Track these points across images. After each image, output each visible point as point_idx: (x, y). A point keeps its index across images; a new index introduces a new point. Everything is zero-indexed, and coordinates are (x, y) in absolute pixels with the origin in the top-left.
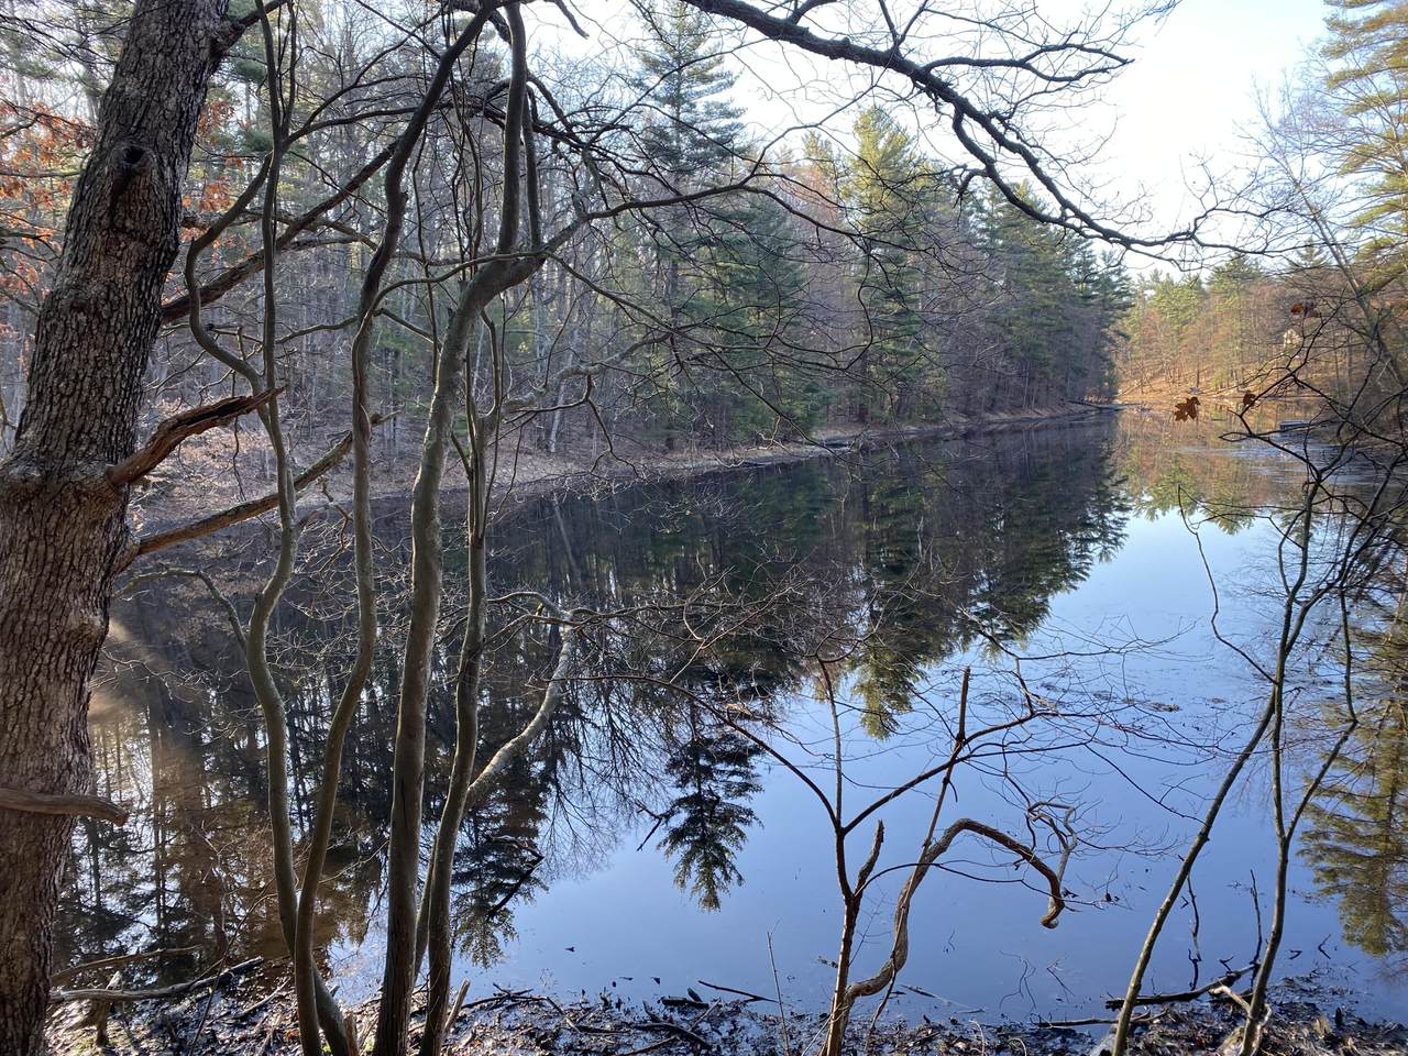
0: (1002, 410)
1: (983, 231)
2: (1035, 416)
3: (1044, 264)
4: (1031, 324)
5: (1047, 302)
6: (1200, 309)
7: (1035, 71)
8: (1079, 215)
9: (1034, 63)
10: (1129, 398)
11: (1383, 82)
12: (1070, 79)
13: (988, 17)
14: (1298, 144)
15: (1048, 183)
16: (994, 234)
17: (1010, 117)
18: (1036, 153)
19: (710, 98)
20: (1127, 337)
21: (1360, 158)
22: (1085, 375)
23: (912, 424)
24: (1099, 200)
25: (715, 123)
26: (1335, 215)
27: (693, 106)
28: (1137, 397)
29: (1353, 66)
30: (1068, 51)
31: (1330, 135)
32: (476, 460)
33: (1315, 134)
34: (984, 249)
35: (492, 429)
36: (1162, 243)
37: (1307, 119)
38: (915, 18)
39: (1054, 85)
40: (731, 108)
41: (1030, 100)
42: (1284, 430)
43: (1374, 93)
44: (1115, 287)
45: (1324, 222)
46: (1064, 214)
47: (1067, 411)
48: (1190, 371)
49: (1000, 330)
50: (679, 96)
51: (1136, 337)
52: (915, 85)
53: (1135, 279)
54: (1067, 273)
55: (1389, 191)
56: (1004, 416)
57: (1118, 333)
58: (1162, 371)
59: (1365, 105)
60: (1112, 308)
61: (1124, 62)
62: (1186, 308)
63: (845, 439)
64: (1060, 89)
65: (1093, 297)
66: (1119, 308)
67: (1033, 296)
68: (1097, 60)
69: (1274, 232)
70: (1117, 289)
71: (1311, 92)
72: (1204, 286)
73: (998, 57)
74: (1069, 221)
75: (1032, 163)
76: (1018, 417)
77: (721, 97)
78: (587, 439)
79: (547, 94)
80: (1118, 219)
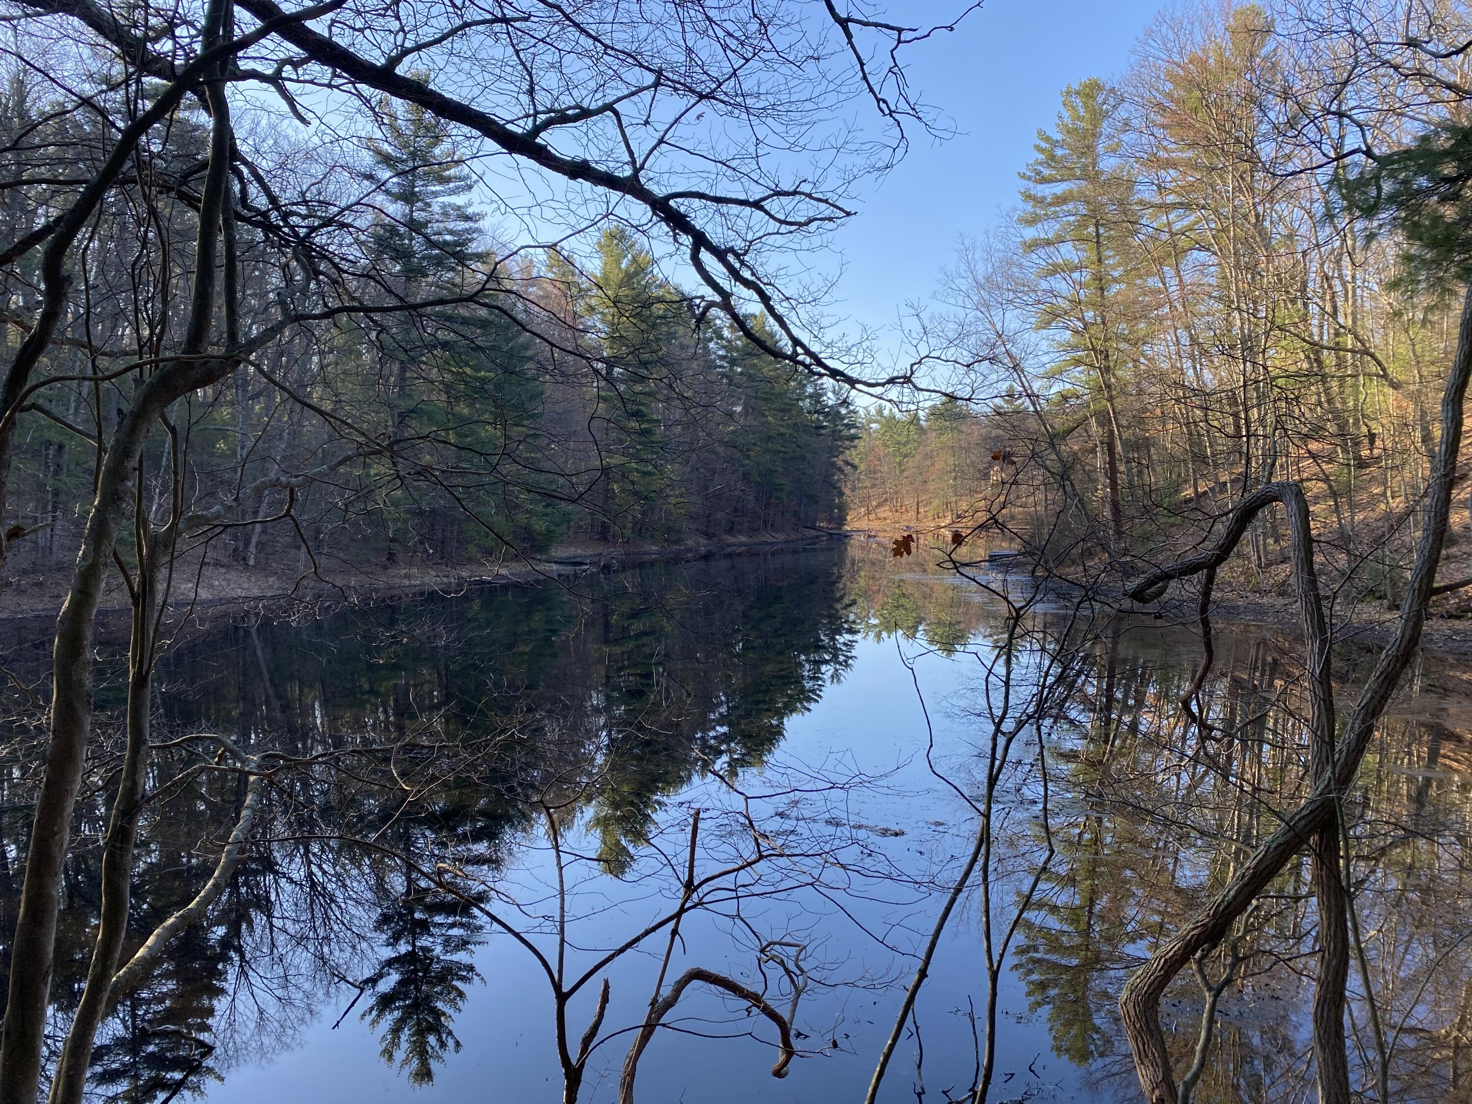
0: (740, 532)
1: (722, 358)
2: (771, 540)
3: (780, 394)
4: (767, 451)
5: (782, 430)
6: (919, 444)
7: (767, 213)
8: (808, 352)
9: (766, 204)
10: (856, 525)
11: (1068, 252)
12: (800, 224)
13: (723, 158)
14: (1000, 300)
15: (779, 319)
16: (733, 362)
17: (745, 254)
18: (769, 291)
19: (447, 199)
20: (855, 467)
21: (1052, 316)
22: (817, 502)
23: (654, 544)
24: (827, 339)
25: (451, 225)
26: (1030, 366)
27: (429, 205)
28: (864, 524)
29: (1043, 236)
30: (798, 197)
31: (1026, 294)
32: (143, 583)
33: (1015, 292)
34: (724, 375)
35: (166, 546)
36: (883, 385)
37: (1008, 278)
38: (654, 148)
39: (784, 228)
40: (470, 211)
41: (763, 240)
42: (992, 559)
43: (1061, 261)
44: (843, 419)
45: (1023, 371)
46: (795, 351)
47: (800, 536)
48: (910, 501)
49: (738, 455)
50: (414, 194)
51: (862, 467)
52: (654, 213)
53: (862, 412)
54: (801, 404)
55: (1075, 348)
56: (743, 539)
57: (847, 463)
58: (886, 500)
59: (1054, 270)
60: (841, 438)
61: (848, 214)
62: (907, 443)
63: (586, 557)
64: (791, 232)
65: (824, 427)
66: (847, 439)
67: (769, 423)
68: (825, 210)
69: (979, 381)
70: (846, 421)
71: (1010, 254)
72: (922, 422)
73: (734, 196)
74: (800, 358)
75: (765, 299)
76: (755, 540)
77: (459, 200)
78: (293, 552)
79: (259, 179)
80: (844, 359)
